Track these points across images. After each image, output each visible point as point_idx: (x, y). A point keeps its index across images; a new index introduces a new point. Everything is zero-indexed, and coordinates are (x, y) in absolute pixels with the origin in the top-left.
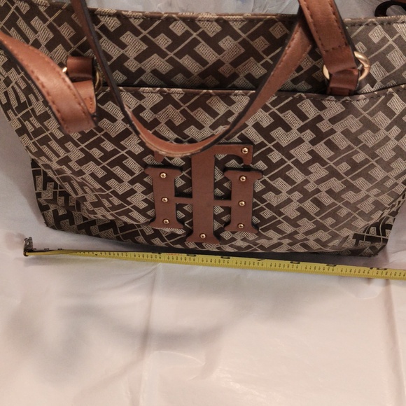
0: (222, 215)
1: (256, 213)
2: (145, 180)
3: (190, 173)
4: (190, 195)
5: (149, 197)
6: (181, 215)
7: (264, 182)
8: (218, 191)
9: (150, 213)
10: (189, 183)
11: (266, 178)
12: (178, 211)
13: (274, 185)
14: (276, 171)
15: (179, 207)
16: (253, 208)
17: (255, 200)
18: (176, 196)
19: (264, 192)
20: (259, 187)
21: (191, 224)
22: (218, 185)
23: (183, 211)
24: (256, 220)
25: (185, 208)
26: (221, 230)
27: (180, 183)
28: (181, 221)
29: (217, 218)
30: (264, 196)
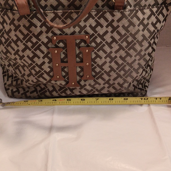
0: (80, 72)
1: (93, 70)
2: (49, 55)
3: (66, 51)
4: (67, 62)
5: (51, 65)
6: (64, 74)
7: (95, 53)
8: (78, 59)
9: (51, 74)
10: (66, 56)
11: (96, 51)
12: (63, 72)
13: (99, 54)
14: (99, 47)
15: (63, 70)
16: (92, 67)
17: (92, 63)
18: (61, 62)
19: (95, 58)
20: (94, 56)
21: (68, 78)
22: (77, 56)
23: (65, 72)
24: (94, 74)
25: (66, 70)
26: (80, 80)
27: (63, 56)
28: (64, 77)
29: (78, 74)
30: (96, 60)
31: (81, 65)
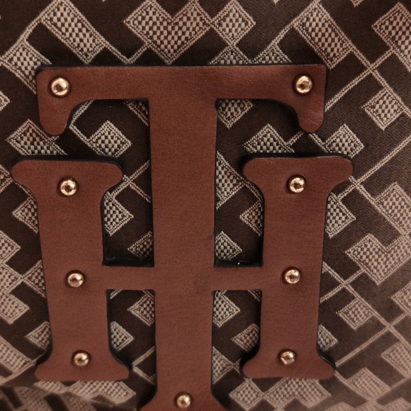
0: (234, 326)
1: (329, 315)
2: (18, 214)
3: (145, 181)
4: (147, 260)
5: (30, 278)
6: (123, 336)
7: (354, 202)
8: (227, 244)
9: (36, 336)
10: (144, 216)
11: (357, 184)
12: (115, 325)
13: (379, 209)
14: (387, 158)
15: (117, 309)
16: (322, 294)
17: (326, 268)
18: (106, 263)
19: (351, 235)
20: (339, 220)
21: (150, 366)
22: (226, 219)
23: (131, 324)
24: (327, 338)
25: (136, 310)
26: (233, 379)
27: (118, 218)
28: (125, 357)
29: (221, 338)
30: (350, 253)
31: (248, 280)
